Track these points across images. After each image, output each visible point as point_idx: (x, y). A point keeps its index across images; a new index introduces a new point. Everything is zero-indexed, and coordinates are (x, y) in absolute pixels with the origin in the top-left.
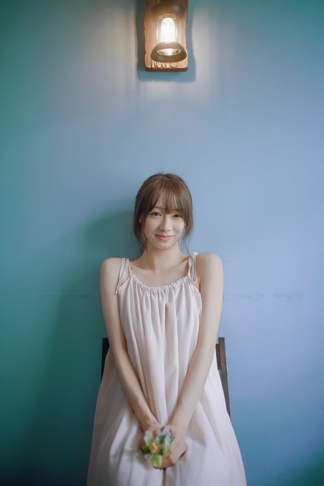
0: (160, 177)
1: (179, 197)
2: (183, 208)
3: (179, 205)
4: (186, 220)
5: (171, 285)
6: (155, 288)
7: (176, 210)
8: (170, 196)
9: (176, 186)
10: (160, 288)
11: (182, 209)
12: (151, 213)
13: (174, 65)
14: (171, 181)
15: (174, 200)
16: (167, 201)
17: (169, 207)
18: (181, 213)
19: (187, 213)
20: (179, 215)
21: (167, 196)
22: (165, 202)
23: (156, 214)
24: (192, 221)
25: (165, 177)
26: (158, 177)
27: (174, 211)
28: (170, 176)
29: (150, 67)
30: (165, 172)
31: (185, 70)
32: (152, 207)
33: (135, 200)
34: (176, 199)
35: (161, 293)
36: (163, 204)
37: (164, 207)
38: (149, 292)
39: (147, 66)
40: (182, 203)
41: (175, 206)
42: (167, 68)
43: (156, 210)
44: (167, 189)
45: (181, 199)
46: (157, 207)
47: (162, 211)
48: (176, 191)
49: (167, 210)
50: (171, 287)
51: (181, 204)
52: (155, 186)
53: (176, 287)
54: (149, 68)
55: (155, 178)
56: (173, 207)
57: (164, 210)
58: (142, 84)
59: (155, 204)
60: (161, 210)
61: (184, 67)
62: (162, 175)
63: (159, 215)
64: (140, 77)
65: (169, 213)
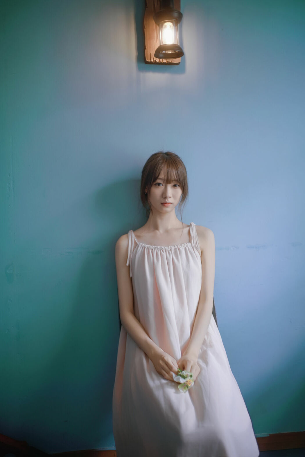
0: (162, 155)
1: (177, 170)
2: (181, 179)
3: (178, 176)
4: (183, 189)
5: (177, 246)
6: (164, 247)
7: (175, 180)
8: (170, 170)
9: (175, 162)
10: (167, 248)
11: (179, 179)
12: (154, 183)
13: (170, 61)
14: (171, 158)
15: (173, 173)
16: (168, 173)
17: (170, 178)
18: (180, 183)
19: (183, 183)
20: (177, 185)
21: (168, 170)
22: (166, 174)
23: (159, 184)
24: (188, 189)
25: (165, 155)
26: (160, 155)
27: (174, 182)
28: (169, 154)
29: (150, 61)
30: (165, 151)
31: (177, 64)
32: (156, 178)
33: (142, 174)
34: (175, 172)
35: (168, 251)
36: (165, 176)
37: (166, 178)
38: (159, 249)
39: (147, 60)
40: (180, 174)
41: (175, 178)
42: (163, 63)
43: (159, 181)
44: (167, 165)
45: (179, 172)
46: (160, 179)
47: (164, 182)
48: (175, 166)
49: (168, 181)
50: (177, 248)
51: (179, 176)
52: (158, 162)
53: (181, 249)
54: (148, 62)
55: (157, 156)
56: (173, 179)
57: (165, 181)
58: (142, 75)
59: (159, 176)
60: (163, 180)
61: (178, 62)
62: (163, 153)
63: (161, 185)
64: (140, 69)
65: (170, 183)
